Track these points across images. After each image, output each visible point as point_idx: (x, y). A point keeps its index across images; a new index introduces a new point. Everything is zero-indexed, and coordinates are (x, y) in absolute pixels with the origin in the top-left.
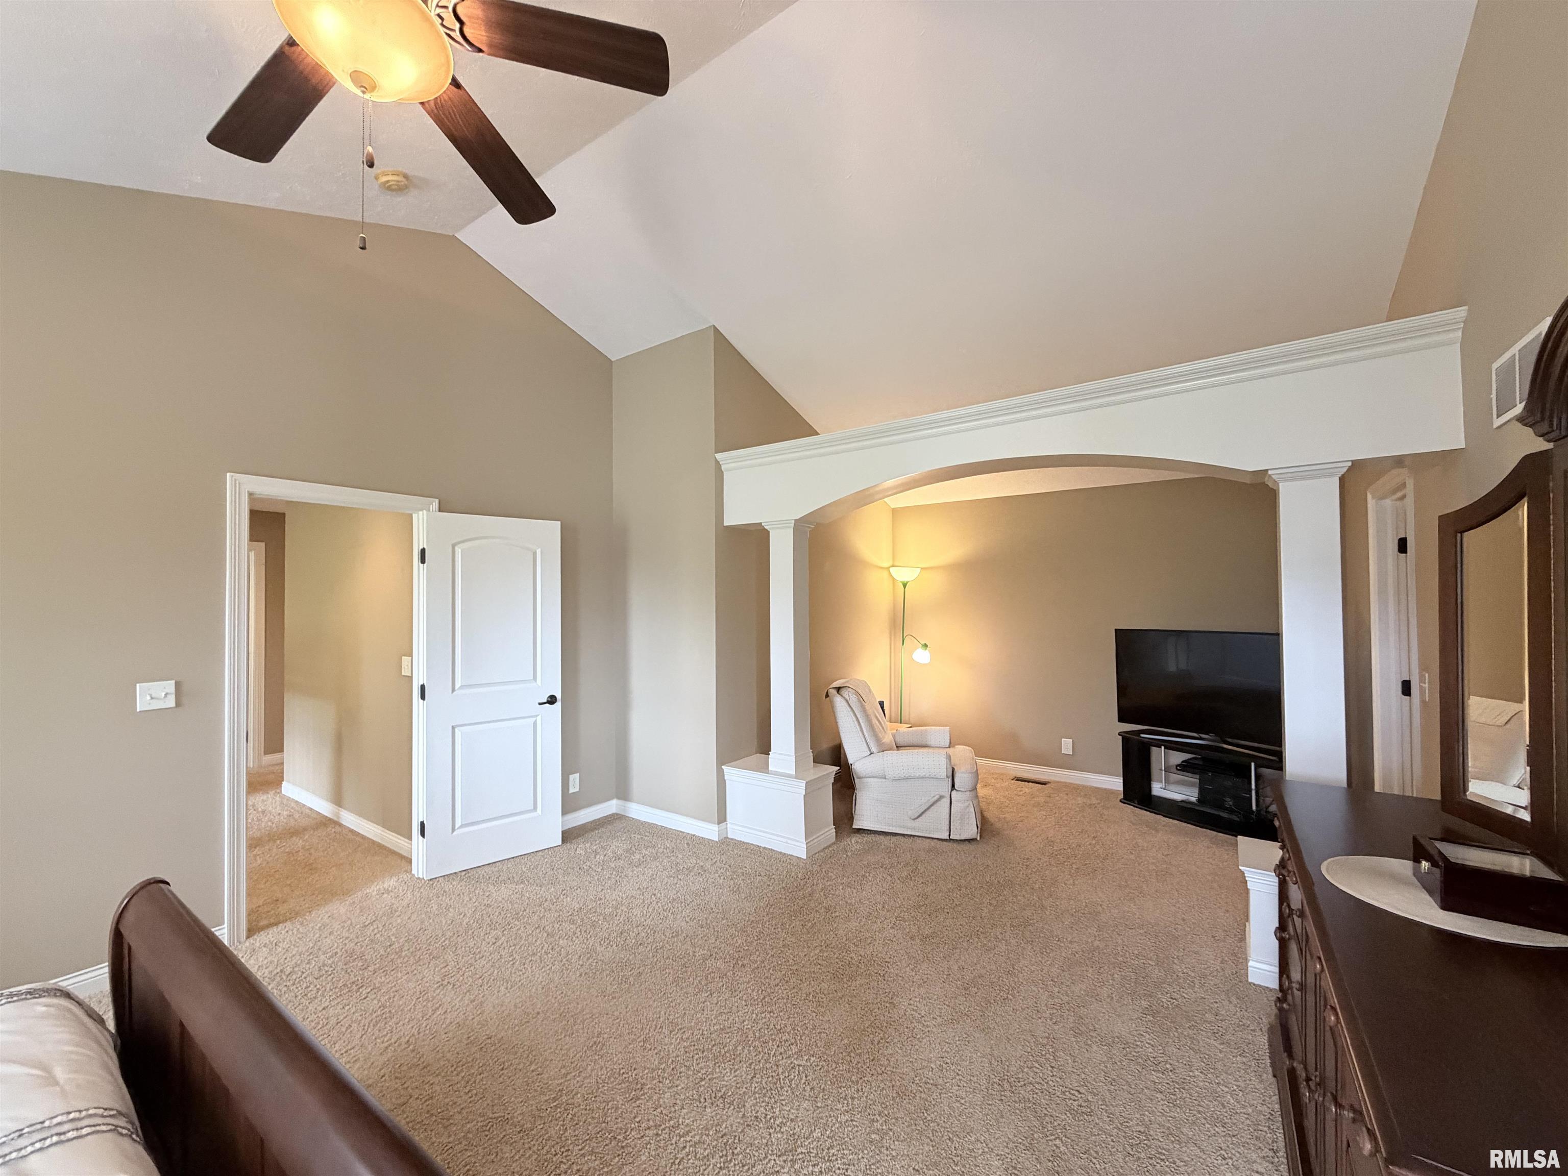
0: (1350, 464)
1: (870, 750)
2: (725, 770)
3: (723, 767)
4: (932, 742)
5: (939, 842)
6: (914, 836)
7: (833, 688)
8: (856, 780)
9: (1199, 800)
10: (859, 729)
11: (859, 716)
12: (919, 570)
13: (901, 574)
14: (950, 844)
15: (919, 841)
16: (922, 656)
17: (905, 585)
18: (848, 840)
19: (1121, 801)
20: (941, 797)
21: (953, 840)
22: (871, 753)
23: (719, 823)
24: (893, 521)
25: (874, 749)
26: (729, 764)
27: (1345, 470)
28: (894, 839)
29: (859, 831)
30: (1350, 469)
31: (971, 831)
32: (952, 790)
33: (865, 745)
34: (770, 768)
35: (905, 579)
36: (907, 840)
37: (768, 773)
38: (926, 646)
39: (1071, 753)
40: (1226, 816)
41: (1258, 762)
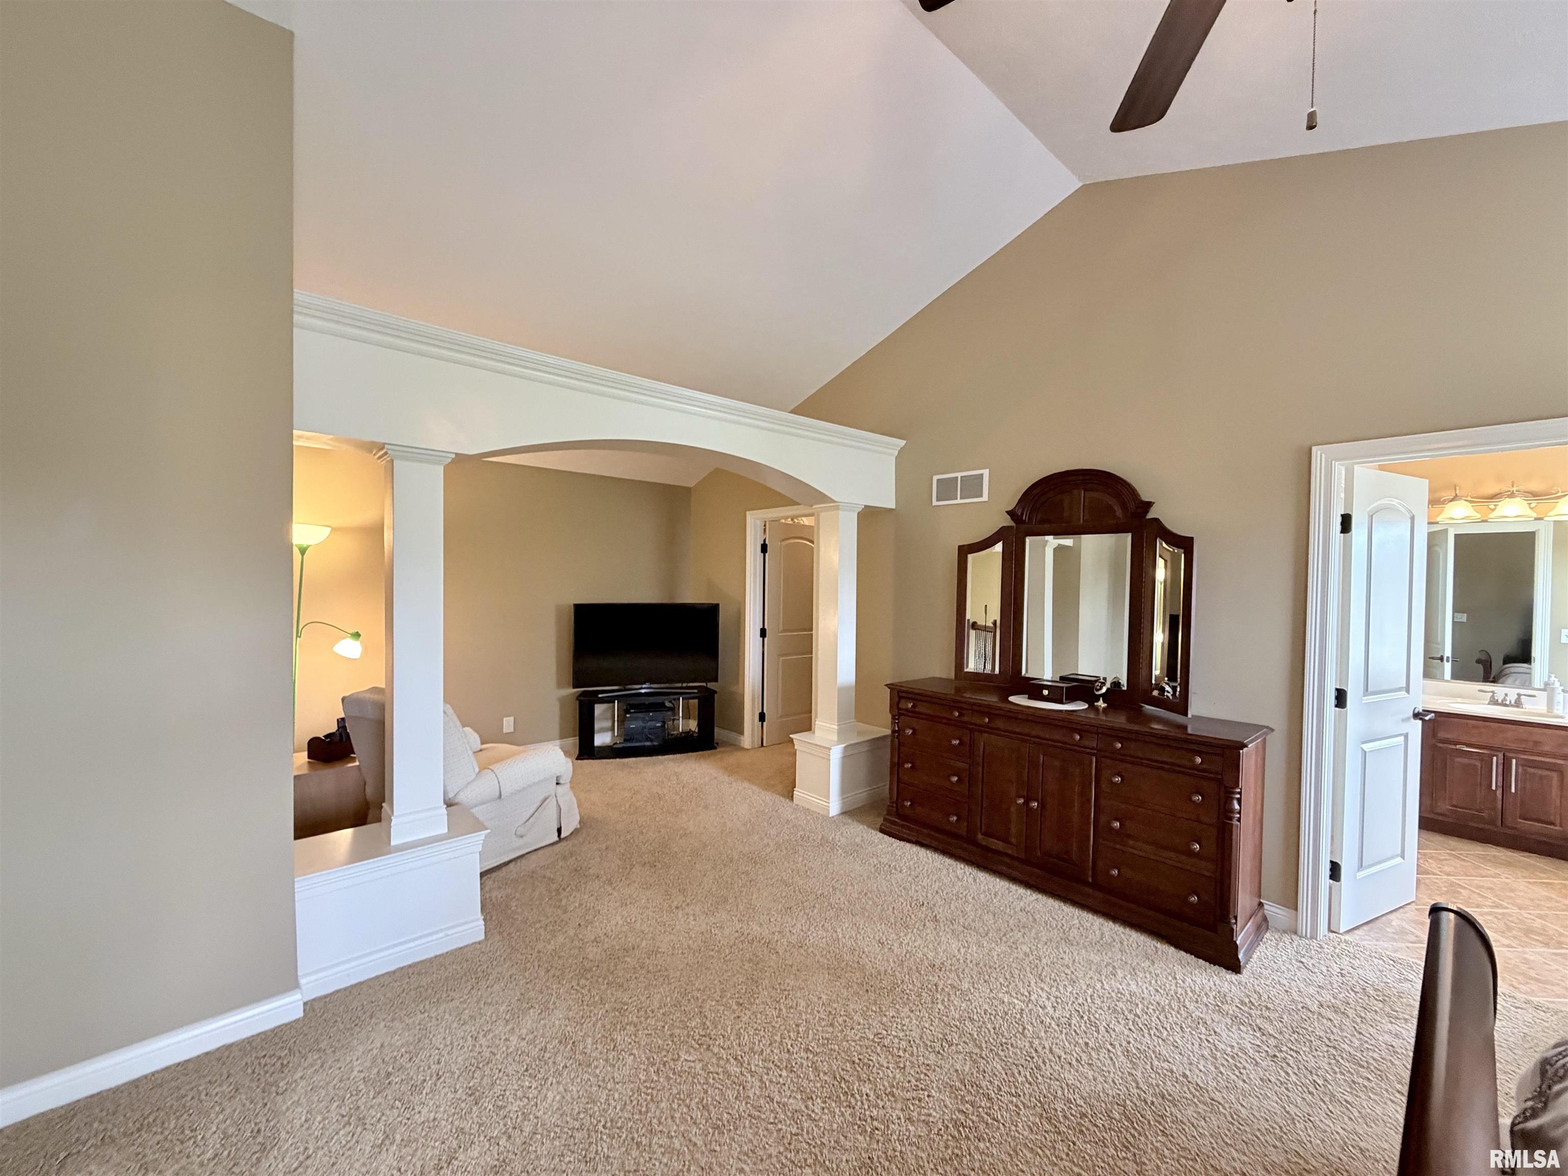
0: (865, 507)
1: (474, 771)
6: (525, 855)
16: (350, 649)
17: (303, 551)
19: (578, 759)
20: (546, 798)
21: (565, 838)
22: (477, 774)
25: (476, 769)
27: (861, 510)
28: (511, 868)
30: (865, 509)
31: (576, 821)
32: (556, 785)
33: (471, 766)
34: (394, 842)
35: (306, 543)
36: (524, 862)
38: (357, 635)
39: (512, 730)
40: (648, 744)
41: (684, 696)
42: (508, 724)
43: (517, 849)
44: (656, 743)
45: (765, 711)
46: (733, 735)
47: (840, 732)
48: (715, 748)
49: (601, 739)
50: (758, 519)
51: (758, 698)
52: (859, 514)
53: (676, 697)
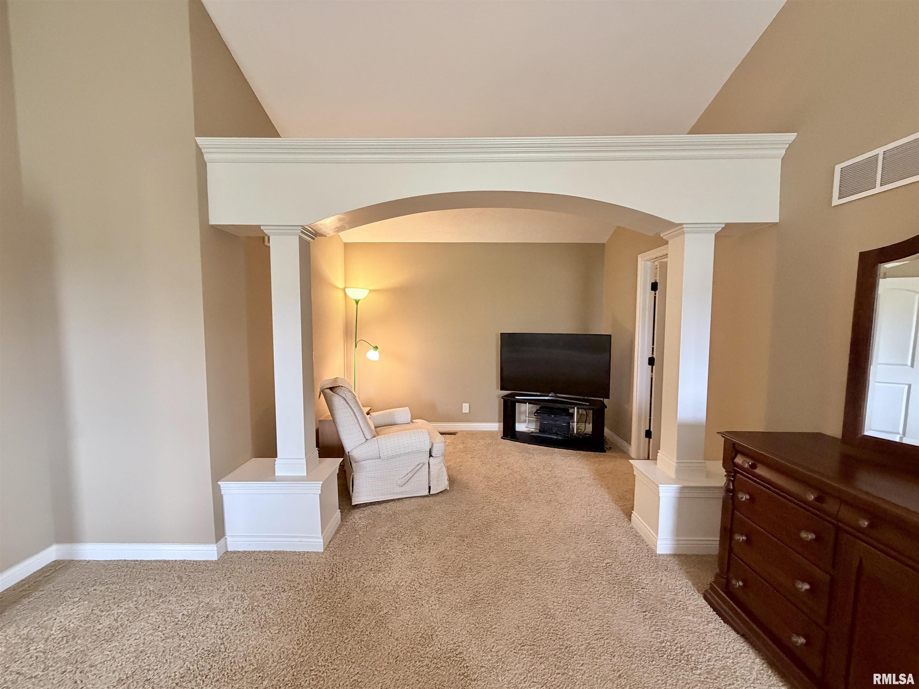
0: (723, 226)
1: (365, 437)
2: (222, 486)
3: (219, 483)
4: (399, 420)
5: (422, 499)
6: (402, 499)
7: (327, 388)
8: (354, 465)
9: (540, 431)
10: (356, 422)
11: (355, 411)
12: (368, 291)
13: (354, 293)
14: (431, 498)
15: (407, 502)
16: (373, 355)
17: (357, 302)
18: (352, 517)
19: (502, 438)
20: (424, 464)
21: (433, 494)
22: (367, 440)
23: (217, 540)
24: (345, 253)
25: (368, 437)
26: (227, 477)
27: (720, 229)
28: (388, 505)
29: (357, 506)
30: (723, 228)
31: (444, 484)
32: (430, 457)
33: (362, 434)
34: (277, 474)
35: (357, 298)
36: (398, 504)
37: (274, 480)
38: (376, 348)
39: (468, 412)
40: (555, 437)
41: (579, 406)
42: (466, 408)
43: (394, 493)
44: (560, 438)
45: (652, 430)
46: (625, 443)
47: (679, 471)
48: (605, 452)
49: (520, 427)
50: (647, 261)
51: (646, 417)
52: (715, 234)
53: (573, 406)
